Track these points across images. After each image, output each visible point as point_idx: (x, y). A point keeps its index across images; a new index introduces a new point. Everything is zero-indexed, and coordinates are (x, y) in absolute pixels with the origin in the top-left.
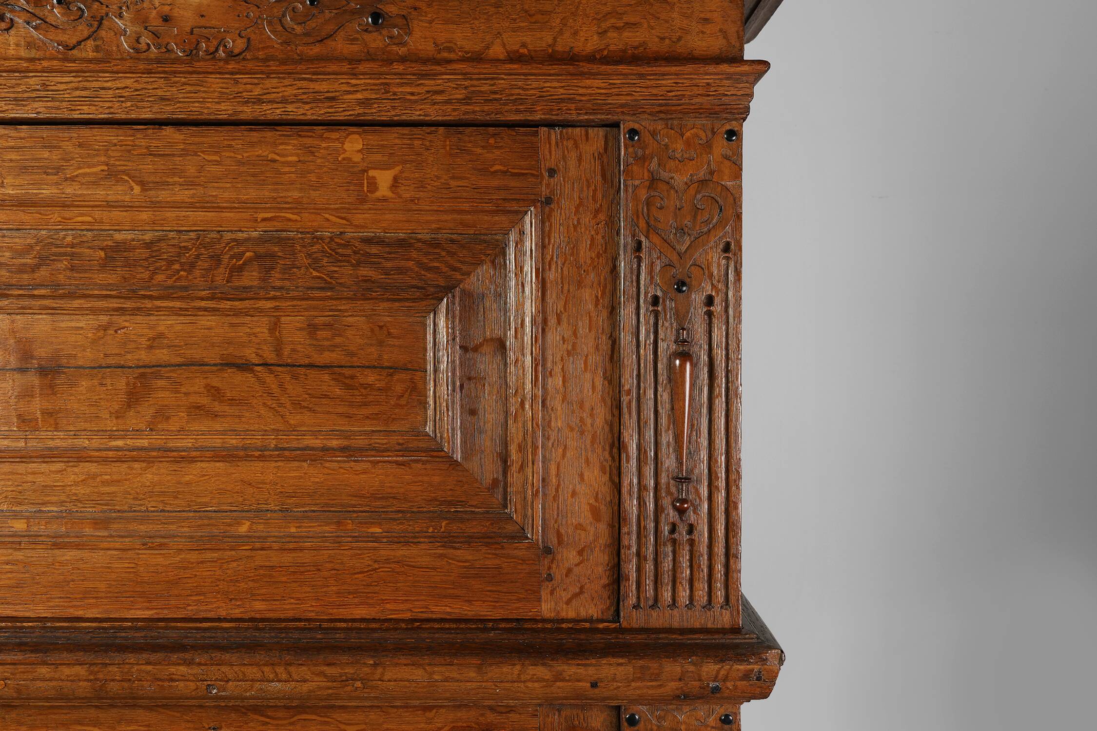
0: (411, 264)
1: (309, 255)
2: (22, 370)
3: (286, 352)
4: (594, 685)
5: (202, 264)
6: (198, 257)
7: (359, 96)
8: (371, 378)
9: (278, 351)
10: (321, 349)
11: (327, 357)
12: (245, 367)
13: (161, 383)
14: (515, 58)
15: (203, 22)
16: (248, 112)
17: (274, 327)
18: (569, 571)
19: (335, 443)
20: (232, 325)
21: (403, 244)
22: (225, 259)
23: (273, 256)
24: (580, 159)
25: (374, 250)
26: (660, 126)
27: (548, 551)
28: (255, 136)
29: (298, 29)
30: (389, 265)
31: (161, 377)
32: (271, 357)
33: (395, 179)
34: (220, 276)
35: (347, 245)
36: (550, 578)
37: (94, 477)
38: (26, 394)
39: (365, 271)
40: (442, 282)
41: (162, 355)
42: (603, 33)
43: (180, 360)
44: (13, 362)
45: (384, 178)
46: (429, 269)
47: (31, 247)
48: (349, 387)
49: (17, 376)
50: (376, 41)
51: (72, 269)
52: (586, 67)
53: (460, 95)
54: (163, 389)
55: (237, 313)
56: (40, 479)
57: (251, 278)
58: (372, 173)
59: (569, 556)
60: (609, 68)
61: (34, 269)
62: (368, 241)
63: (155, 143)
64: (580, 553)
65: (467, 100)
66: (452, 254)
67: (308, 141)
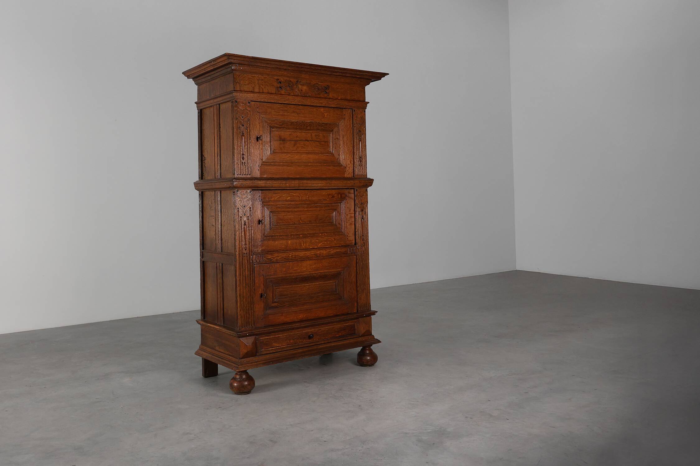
0: (327, 127)
1: (316, 125)
2: (280, 140)
3: (313, 139)
4: (354, 184)
5: (303, 125)
6: (302, 125)
7: (325, 103)
8: (323, 143)
9: (312, 138)
10: (317, 139)
11: (318, 140)
12: (308, 141)
13: (298, 143)
14: (341, 99)
15: (306, 91)
16: (312, 104)
17: (311, 135)
18: (348, 170)
19: (320, 152)
20: (306, 135)
21: (327, 124)
22: (306, 125)
23: (311, 125)
24: (348, 113)
25: (323, 125)
26: (357, 109)
27: (346, 167)
28: (311, 107)
29: (317, 93)
30: (325, 127)
31: (298, 142)
32: (311, 140)
33: (327, 115)
34: (305, 127)
35: (320, 124)
36: (346, 171)
37: (290, 157)
38: (280, 144)
39: (322, 128)
40: (331, 129)
41: (298, 139)
42: (351, 96)
43: (300, 140)
44: (279, 139)
45: (326, 114)
46: (330, 128)
47: (281, 122)
48: (320, 144)
49: (279, 141)
50: (326, 95)
51: (287, 125)
52: (350, 101)
53: (336, 104)
54: (298, 144)
55: (307, 133)
56: (283, 157)
57: (309, 128)
58: (325, 114)
59: (348, 169)
60: (353, 102)
61: (282, 125)
62: (322, 123)
63: (299, 108)
64: (349, 168)
65: (337, 105)
66: (332, 126)
67: (317, 109)
